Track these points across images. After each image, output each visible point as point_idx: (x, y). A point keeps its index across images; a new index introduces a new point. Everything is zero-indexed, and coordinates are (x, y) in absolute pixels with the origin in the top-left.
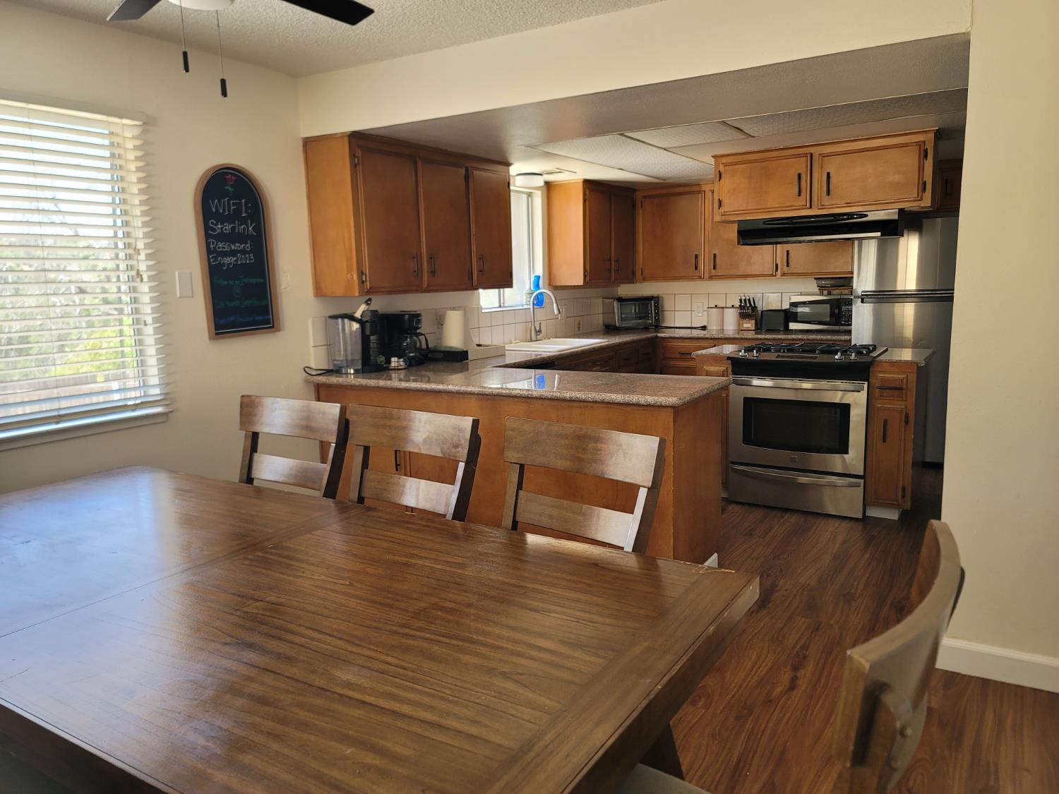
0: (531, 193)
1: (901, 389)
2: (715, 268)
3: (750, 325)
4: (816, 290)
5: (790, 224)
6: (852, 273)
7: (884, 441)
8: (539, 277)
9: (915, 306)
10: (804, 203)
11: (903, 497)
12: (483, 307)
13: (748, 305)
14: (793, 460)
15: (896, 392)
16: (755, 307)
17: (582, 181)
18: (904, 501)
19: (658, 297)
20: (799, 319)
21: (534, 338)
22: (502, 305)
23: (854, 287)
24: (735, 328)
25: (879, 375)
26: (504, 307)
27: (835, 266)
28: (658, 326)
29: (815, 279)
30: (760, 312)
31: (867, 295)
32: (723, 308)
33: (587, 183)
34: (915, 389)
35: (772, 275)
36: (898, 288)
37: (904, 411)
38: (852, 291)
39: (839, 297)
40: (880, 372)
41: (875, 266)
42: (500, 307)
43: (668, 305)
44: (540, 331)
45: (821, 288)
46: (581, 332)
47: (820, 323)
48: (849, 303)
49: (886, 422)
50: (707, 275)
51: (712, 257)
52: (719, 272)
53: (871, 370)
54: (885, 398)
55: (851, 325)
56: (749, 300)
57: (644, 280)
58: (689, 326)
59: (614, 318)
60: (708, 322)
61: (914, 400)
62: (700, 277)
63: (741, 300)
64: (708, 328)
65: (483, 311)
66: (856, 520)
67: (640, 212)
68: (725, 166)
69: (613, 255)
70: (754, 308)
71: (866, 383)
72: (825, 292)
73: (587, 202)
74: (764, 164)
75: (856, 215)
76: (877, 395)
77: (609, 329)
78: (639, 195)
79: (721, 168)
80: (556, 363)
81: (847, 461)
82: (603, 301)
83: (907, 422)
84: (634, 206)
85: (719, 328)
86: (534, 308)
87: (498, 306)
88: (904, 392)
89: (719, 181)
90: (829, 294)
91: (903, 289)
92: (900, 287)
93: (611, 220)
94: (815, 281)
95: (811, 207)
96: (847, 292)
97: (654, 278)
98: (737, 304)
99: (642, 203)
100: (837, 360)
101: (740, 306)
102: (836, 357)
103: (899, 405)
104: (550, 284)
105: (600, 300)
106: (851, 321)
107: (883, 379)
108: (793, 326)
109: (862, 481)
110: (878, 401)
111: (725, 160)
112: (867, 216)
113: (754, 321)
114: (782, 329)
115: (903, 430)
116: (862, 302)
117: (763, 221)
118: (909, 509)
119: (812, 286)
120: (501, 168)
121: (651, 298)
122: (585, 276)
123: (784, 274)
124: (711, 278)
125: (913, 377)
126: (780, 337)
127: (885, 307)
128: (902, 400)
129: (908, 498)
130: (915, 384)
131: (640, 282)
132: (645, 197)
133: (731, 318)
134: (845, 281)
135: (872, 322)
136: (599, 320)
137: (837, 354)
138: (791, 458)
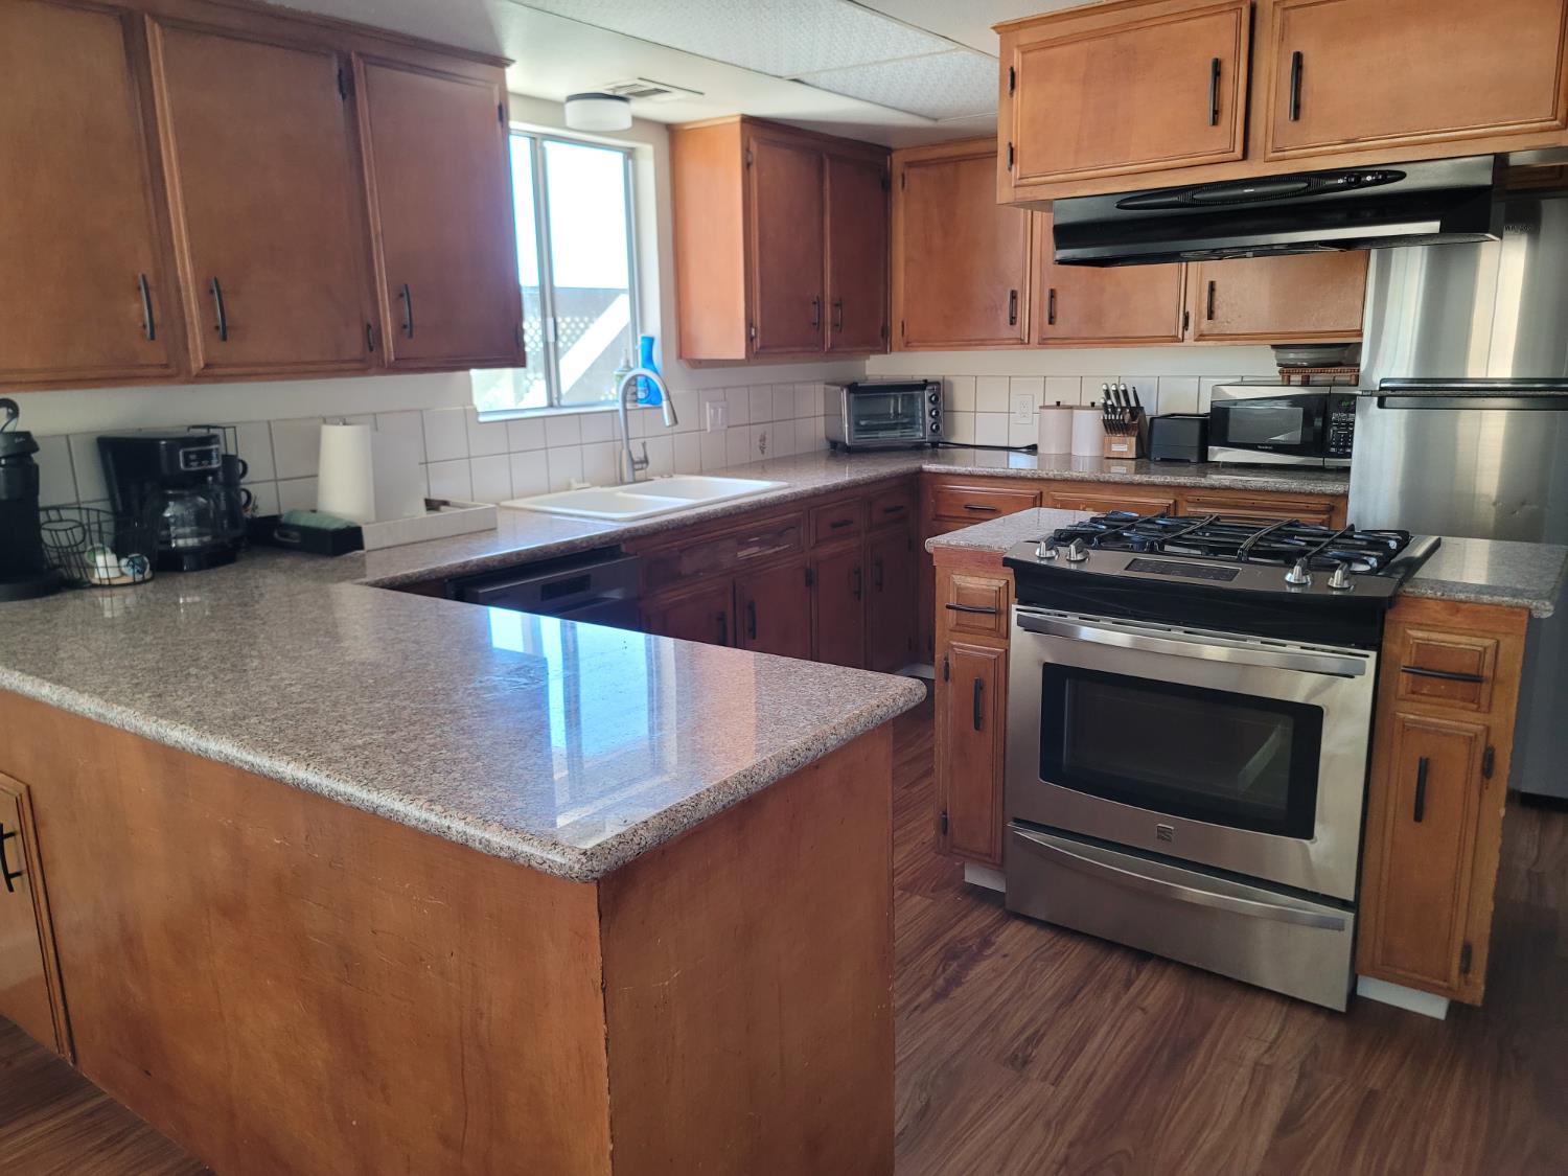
0: (633, 149)
1: (1476, 679)
2: (1052, 320)
3: (1125, 446)
4: (1274, 372)
5: (1187, 206)
6: (1360, 333)
7: (1418, 817)
8: (651, 341)
9: (1510, 420)
10: (1225, 145)
11: (1465, 969)
12: (480, 410)
13: (1124, 404)
14: (1163, 834)
15: (1462, 688)
16: (1139, 408)
17: (738, 119)
18: (1466, 983)
19: (938, 383)
20: (1231, 439)
21: (627, 476)
22: (555, 402)
23: (1363, 368)
24: (1096, 453)
25: (1412, 634)
26: (560, 407)
27: (1323, 319)
28: (938, 445)
29: (1274, 347)
30: (1148, 418)
31: (1393, 389)
32: (1071, 408)
33: (749, 122)
34: (1517, 680)
35: (1175, 339)
36: (1470, 375)
37: (1482, 740)
38: (1357, 377)
39: (1326, 390)
40: (1420, 626)
41: (1418, 317)
42: (551, 405)
43: (962, 399)
44: (646, 461)
45: (1287, 369)
46: (768, 455)
47: (1278, 448)
48: (1349, 404)
49: (1424, 767)
50: (1035, 338)
51: (1047, 295)
52: (1061, 328)
53: (1389, 616)
54: (1423, 698)
55: (1349, 456)
56: (1125, 392)
57: (908, 345)
58: (1005, 445)
59: (841, 427)
60: (1040, 436)
61: (1513, 710)
62: (1021, 341)
63: (1107, 392)
64: (1040, 450)
65: (482, 419)
66: (1332, 1013)
67: (899, 196)
68: (1023, 53)
69: (828, 292)
70: (1137, 411)
71: (1373, 655)
72: (1297, 378)
73: (753, 169)
74: (1127, 39)
75: (1372, 173)
76: (1402, 691)
77: (838, 450)
78: (897, 161)
79: (1017, 61)
80: (623, 548)
81: (1313, 858)
82: (825, 389)
83: (1488, 769)
84: (886, 185)
85: (1063, 451)
86: (625, 410)
87: (545, 404)
88: (1485, 687)
89: (1011, 94)
90: (1306, 383)
91: (1484, 376)
92: (1475, 370)
93: (822, 213)
94: (1273, 352)
95: (1245, 156)
96: (1345, 377)
97: (927, 341)
98: (1100, 401)
99: (903, 176)
100: (1291, 585)
101: (1105, 405)
102: (1290, 577)
103: (1466, 721)
104: (680, 356)
105: (820, 388)
106: (1351, 447)
107: (1423, 647)
108: (1219, 454)
109: (1349, 916)
110: (1407, 705)
111: (1025, 37)
112: (1402, 176)
113: (1134, 440)
114: (1194, 459)
115: (1475, 794)
116: (1381, 405)
117: (1120, 198)
118: (1479, 1004)
119: (1266, 363)
120: (481, 71)
121: (924, 385)
122: (750, 339)
123: (1201, 337)
124: (1044, 342)
125: (1513, 646)
126: (1182, 480)
127: (1438, 417)
128: (1477, 711)
129: (1478, 976)
130: (1518, 667)
131: (900, 350)
132: (910, 165)
133: (1087, 431)
134: (1343, 354)
135: (1402, 456)
136: (815, 428)
137: (1290, 564)
138: (1161, 831)
